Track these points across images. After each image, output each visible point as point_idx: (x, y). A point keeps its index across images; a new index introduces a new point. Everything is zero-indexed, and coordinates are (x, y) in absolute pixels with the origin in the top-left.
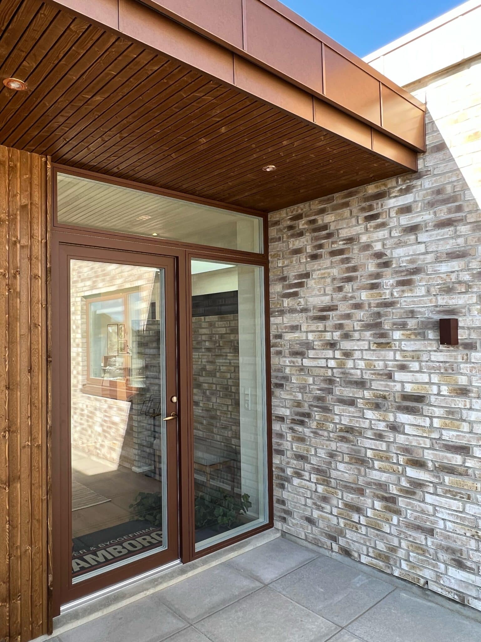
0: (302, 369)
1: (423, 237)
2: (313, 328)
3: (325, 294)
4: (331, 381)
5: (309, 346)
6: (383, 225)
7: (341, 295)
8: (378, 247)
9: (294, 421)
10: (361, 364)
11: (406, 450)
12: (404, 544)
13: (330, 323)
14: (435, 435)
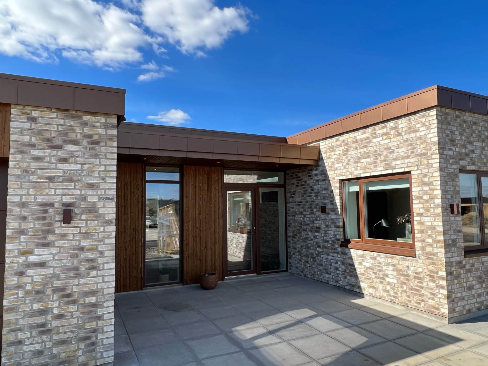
0: (295, 220)
1: (320, 183)
2: (297, 208)
3: (300, 198)
4: (301, 224)
5: (296, 213)
6: (312, 179)
7: (303, 198)
8: (311, 185)
9: (293, 237)
10: (308, 219)
11: (317, 243)
12: (317, 270)
13: (301, 206)
14: (322, 238)
